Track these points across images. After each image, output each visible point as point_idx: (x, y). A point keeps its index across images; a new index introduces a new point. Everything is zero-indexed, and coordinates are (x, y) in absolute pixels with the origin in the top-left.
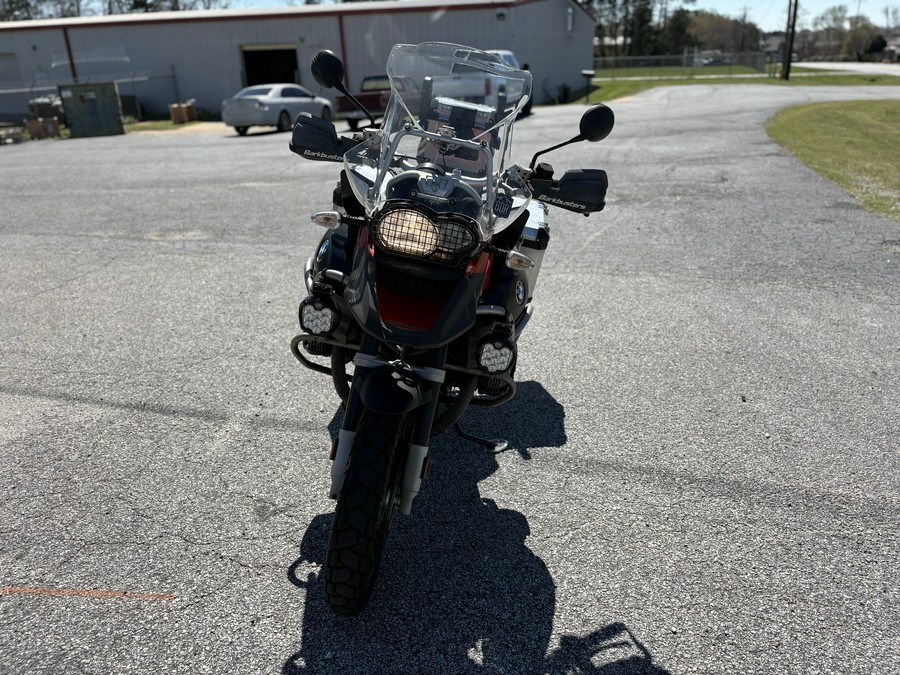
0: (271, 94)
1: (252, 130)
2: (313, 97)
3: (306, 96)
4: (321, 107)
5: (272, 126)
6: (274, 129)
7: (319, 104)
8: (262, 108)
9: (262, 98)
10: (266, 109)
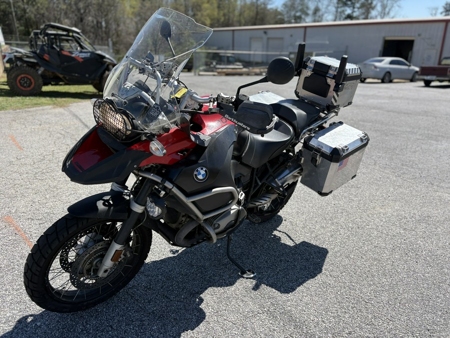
0: (383, 63)
1: (368, 80)
2: (410, 66)
3: (406, 65)
4: (413, 72)
5: (378, 79)
6: (380, 81)
7: (413, 70)
8: (375, 69)
9: (377, 64)
10: (378, 70)
